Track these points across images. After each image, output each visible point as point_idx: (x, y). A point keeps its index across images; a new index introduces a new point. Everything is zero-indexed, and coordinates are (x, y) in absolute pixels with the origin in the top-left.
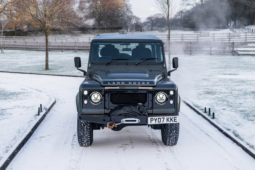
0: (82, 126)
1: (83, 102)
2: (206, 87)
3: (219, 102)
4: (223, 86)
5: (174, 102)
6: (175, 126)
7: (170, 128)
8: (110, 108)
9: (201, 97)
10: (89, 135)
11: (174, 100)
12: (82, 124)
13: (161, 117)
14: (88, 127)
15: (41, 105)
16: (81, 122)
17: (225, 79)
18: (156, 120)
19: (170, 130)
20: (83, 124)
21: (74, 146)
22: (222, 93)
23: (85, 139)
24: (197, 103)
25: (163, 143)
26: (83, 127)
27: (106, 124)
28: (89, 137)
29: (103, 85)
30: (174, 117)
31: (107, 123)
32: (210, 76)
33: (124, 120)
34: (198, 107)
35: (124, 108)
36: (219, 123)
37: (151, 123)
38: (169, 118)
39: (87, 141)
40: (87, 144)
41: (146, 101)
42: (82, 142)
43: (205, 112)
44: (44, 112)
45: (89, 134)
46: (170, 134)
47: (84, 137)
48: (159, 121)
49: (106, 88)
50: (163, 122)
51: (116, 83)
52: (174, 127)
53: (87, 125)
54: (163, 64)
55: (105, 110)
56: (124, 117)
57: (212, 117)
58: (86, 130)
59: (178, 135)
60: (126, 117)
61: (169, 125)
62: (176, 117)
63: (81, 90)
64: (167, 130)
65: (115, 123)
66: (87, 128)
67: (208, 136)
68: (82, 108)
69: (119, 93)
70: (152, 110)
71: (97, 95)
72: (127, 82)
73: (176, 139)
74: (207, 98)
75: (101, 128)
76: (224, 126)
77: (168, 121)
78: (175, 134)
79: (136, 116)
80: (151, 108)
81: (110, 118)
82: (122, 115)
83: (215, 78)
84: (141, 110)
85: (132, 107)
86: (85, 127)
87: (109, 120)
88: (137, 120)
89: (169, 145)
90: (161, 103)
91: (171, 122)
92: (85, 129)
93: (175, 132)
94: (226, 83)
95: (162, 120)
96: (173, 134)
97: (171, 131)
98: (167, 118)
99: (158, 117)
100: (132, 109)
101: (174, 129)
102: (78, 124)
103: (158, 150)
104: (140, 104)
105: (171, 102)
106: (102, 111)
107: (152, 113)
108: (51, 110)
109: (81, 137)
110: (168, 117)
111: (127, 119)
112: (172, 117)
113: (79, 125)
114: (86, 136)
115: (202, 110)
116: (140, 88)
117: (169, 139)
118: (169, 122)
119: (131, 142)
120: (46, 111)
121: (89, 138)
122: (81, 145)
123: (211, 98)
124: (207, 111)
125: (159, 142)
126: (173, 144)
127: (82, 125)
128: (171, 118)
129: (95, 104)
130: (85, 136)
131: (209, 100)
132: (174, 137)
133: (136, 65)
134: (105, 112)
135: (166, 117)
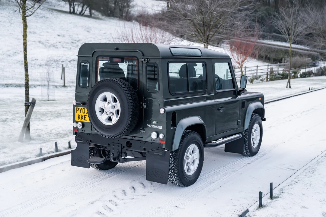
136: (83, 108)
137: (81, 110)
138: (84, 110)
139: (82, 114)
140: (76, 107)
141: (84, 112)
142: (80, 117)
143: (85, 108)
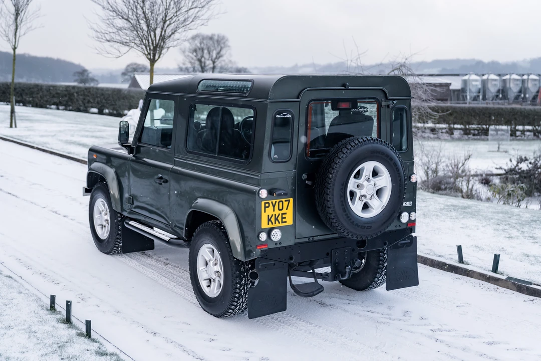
136: (278, 201)
137: (274, 206)
138: (281, 203)
139: (277, 212)
140: (263, 203)
141: (281, 208)
142: (273, 219)
143: (283, 200)
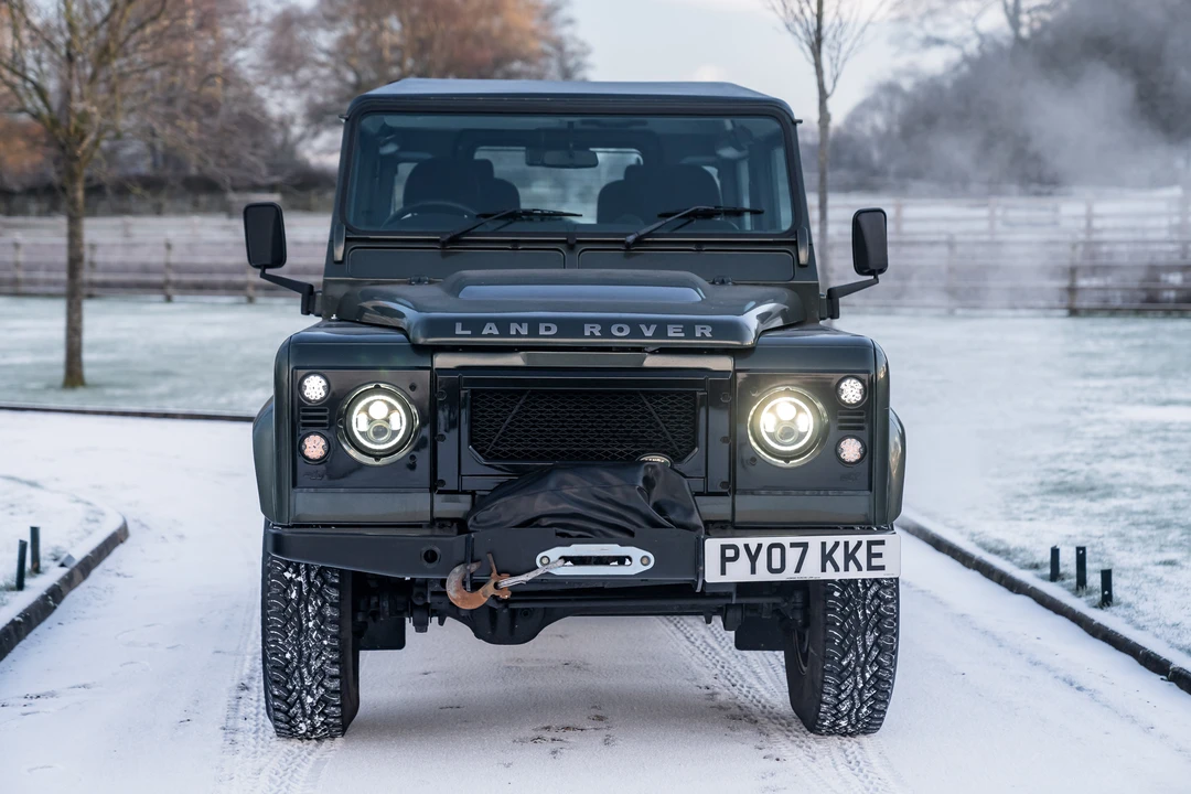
0: (288, 602)
1: (297, 448)
2: (1053, 465)
3: (1135, 533)
4: (1159, 457)
5: (868, 451)
6: (876, 602)
7: (841, 615)
8: (468, 484)
9: (1026, 507)
10: (334, 663)
11: (865, 434)
12: (288, 587)
13: (786, 540)
14: (328, 612)
15: (35, 532)
16: (288, 575)
17: (1165, 427)
18: (753, 558)
19: (841, 629)
20: (300, 592)
21: (239, 737)
22: (1150, 490)
23: (307, 683)
24: (1000, 536)
25: (797, 725)
26: (297, 611)
27: (443, 583)
28: (335, 671)
29: (421, 341)
30: (865, 538)
31: (448, 572)
32: (1074, 411)
33: (554, 553)
34: (1006, 553)
35: (552, 484)
36: (1142, 628)
37: (723, 572)
38: (837, 544)
39: (322, 700)
40: (319, 720)
41: (694, 444)
42: (291, 706)
43: (1055, 576)
44: (53, 575)
45: (336, 656)
46: (845, 655)
47: (301, 674)
48: (776, 564)
49: (442, 361)
50: (798, 571)
51: (504, 331)
52: (864, 613)
53: (320, 593)
54: (795, 243)
55: (438, 498)
56: (557, 534)
57: (1098, 597)
58: (319, 629)
59: (893, 663)
60: (565, 538)
61: (835, 599)
62: (882, 543)
63: (286, 375)
64: (826, 631)
65: (499, 574)
66: (319, 613)
67: (1079, 689)
68: (295, 485)
69: (522, 393)
70: (729, 499)
71: (385, 402)
72: (571, 327)
73: (881, 687)
74: (1060, 512)
75: (409, 626)
76: (1177, 642)
77: (829, 564)
78: (875, 653)
79: (631, 534)
80: (724, 484)
81: (469, 544)
82: (546, 522)
83: (1104, 421)
84: (657, 494)
85: (607, 476)
86: (310, 610)
87: (460, 553)
88: (636, 553)
89: (833, 730)
90: (787, 457)
91: (847, 569)
92: (308, 620)
93: (876, 643)
94: (1172, 446)
95: (793, 555)
96: (858, 656)
97: (846, 635)
98: (824, 544)
99: (766, 541)
100: (607, 486)
101: (867, 624)
102: (266, 588)
103: (764, 752)
104: (659, 459)
105: (851, 450)
106: (418, 504)
107: (729, 518)
108: (95, 572)
109: (282, 670)
110: (830, 540)
111: (573, 546)
112: (853, 540)
113: (276, 596)
114: (315, 665)
115: (1036, 567)
116: (651, 361)
117: (837, 687)
118: (837, 569)
119: (600, 718)
120: (65, 571)
121: (333, 677)
122: (286, 729)
123: (1086, 513)
124: (1062, 570)
125: (775, 717)
126: (858, 720)
127: (294, 595)
128: (846, 544)
129: (370, 461)
130: (308, 666)
131: (1076, 523)
132: (868, 676)
133: (628, 246)
134: (436, 515)
135: (814, 542)
